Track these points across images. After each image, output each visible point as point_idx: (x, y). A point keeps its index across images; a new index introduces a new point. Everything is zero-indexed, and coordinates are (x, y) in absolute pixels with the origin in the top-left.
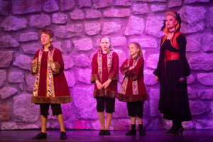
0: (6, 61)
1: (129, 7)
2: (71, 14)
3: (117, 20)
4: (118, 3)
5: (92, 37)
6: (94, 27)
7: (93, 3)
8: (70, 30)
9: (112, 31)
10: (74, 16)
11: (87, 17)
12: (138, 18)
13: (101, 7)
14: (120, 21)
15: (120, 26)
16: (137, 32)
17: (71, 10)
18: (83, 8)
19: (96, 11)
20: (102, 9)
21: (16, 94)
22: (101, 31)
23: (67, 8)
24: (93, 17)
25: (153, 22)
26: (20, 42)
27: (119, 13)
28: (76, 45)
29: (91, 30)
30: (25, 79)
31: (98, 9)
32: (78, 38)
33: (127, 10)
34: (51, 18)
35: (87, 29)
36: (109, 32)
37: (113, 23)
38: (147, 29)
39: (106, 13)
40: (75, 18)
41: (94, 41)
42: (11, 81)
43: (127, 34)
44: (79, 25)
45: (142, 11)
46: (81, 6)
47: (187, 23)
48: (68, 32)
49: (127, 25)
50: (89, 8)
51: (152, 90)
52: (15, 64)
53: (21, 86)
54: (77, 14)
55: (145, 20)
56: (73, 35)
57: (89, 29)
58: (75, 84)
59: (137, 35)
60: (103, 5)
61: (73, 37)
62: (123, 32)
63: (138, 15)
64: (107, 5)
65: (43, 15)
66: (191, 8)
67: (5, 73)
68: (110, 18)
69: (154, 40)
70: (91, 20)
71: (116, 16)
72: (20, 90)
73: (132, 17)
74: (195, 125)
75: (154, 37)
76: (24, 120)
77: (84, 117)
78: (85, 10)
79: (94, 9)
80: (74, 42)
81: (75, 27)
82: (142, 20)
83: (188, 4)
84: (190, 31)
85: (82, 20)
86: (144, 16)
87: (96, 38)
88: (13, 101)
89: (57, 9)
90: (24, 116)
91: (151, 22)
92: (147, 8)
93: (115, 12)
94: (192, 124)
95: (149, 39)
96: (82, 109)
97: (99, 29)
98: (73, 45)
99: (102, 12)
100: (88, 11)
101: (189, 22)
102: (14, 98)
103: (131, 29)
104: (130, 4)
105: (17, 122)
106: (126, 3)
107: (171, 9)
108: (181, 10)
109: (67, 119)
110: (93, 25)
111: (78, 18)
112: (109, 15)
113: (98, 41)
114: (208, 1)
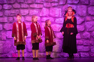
1: (42, 4)
2: (14, 5)
3: (36, 9)
4: (37, 2)
5: (24, 16)
6: (25, 12)
7: (25, 1)
8: (13, 12)
9: (34, 14)
10: (15, 6)
11: (22, 7)
13: (29, 3)
14: (38, 10)
15: (38, 12)
17: (14, 4)
18: (20, 3)
19: (26, 5)
20: (29, 4)
22: (28, 14)
23: (12, 2)
24: (25, 7)
27: (37, 6)
29: (24, 13)
31: (27, 4)
34: (3, 6)
35: (21, 12)
36: (32, 14)
37: (34, 10)
38: (50, 14)
39: (31, 6)
40: (15, 7)
41: (25, 18)
43: (41, 16)
44: (17, 10)
45: (48, 6)
46: (19, 2)
49: (41, 12)
50: (23, 3)
54: (17, 5)
55: (49, 10)
56: (14, 15)
57: (23, 12)
59: (46, 16)
60: (30, 2)
61: (14, 16)
62: (39, 15)
63: (46, 8)
64: (31, 2)
68: (33, 8)
69: (53, 18)
70: (24, 8)
71: (36, 7)
73: (44, 8)
78: (21, 4)
79: (25, 4)
80: (14, 18)
81: (15, 11)
82: (48, 10)
83: (69, 4)
85: (19, 8)
86: (49, 8)
87: (26, 16)
89: (6, 2)
91: (51, 11)
92: (50, 5)
93: (36, 6)
95: (51, 18)
97: (28, 13)
98: (14, 19)
99: (29, 5)
100: (22, 4)
103: (43, 13)
104: (43, 3)
106: (40, 2)
107: (60, 5)
108: (65, 6)
109: (8, 53)
110: (24, 11)
111: (17, 7)
112: (33, 7)
113: (27, 18)
114: (77, 3)
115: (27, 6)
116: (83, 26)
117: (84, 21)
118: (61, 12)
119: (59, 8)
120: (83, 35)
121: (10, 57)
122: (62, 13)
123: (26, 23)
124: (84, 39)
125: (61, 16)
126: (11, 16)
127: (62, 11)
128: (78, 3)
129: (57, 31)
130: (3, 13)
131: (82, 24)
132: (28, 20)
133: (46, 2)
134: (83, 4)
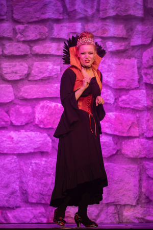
3: (54, 58)
5: (14, 82)
6: (17, 68)
7: (16, 34)
9: (46, 74)
11: (6, 52)
13: (29, 39)
19: (20, 45)
20: (31, 43)
22: (28, 75)
24: (16, 53)
25: (109, 66)
29: (13, 72)
31: (24, 42)
35: (5, 71)
36: (41, 76)
37: (48, 63)
39: (37, 49)
41: (17, 89)
50: (10, 39)
57: (9, 70)
60: (32, 36)
64: (38, 37)
68: (45, 56)
69: (110, 92)
70: (13, 57)
71: (53, 52)
75: (111, 88)
78: (4, 42)
79: (18, 41)
87: (20, 85)
91: (106, 67)
93: (52, 48)
97: (26, 72)
99: (31, 47)
100: (8, 44)
106: (68, 35)
107: (134, 47)
108: (149, 50)
110: (15, 66)
113: (22, 90)
115: (23, 49)
118: (136, 70)
119: (130, 57)
122: (139, 73)
123: (21, 105)
125: (136, 84)
127: (139, 68)
129: (125, 135)
132: (26, 95)
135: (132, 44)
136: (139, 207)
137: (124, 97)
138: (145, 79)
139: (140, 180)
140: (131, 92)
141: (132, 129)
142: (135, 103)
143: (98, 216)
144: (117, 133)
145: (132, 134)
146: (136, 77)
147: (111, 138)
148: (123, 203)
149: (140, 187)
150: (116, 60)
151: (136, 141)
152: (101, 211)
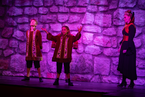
0: (9, 34)
1: (86, 7)
3: (77, 14)
4: (79, 4)
6: (64, 17)
7: (64, 3)
8: (49, 18)
9: (75, 21)
11: (60, 11)
12: (90, 14)
13: (69, 6)
14: (80, 15)
15: (79, 18)
16: (89, 22)
18: (58, 6)
19: (65, 8)
21: (13, 54)
22: (68, 20)
23: (49, 5)
24: (63, 11)
26: (18, 23)
28: (52, 27)
30: (18, 46)
31: (67, 7)
32: (54, 23)
33: (84, 8)
34: (38, 10)
35: (59, 18)
36: (73, 21)
37: (75, 16)
38: (95, 21)
39: (72, 10)
40: (52, 11)
42: (10, 46)
43: (83, 23)
44: (54, 15)
45: (94, 10)
46: (57, 4)
47: (119, 19)
48: (48, 19)
49: (83, 18)
50: (62, 6)
51: (96, 58)
52: (13, 36)
53: (16, 49)
54: (54, 9)
55: (95, 16)
56: (50, 21)
57: (61, 18)
58: (49, 51)
59: (89, 24)
62: (81, 22)
63: (91, 12)
65: (33, 8)
66: (122, 10)
67: (7, 41)
69: (99, 28)
70: (62, 13)
71: (77, 12)
72: (15, 52)
73: (87, 13)
74: (119, 81)
75: (100, 26)
76: (16, 70)
77: (53, 71)
80: (51, 25)
81: (52, 16)
82: (93, 16)
83: (120, 8)
84: (120, 24)
86: (94, 13)
88: (10, 58)
89: (42, 5)
90: (16, 68)
91: (98, 17)
92: (96, 9)
93: (77, 10)
94: (117, 81)
95: (97, 27)
96: (52, 66)
98: (50, 27)
99: (70, 9)
100: (61, 8)
101: (120, 18)
102: (12, 56)
103: (86, 20)
104: (87, 5)
105: (11, 72)
106: (84, 4)
107: (111, 10)
109: (43, 71)
111: (54, 11)
112: (74, 11)
114: (133, 7)
115: (67, 10)
116: (140, 40)
117: (141, 33)
119: (109, 14)
120: (139, 53)
121: (45, 77)
124: (140, 58)
125: (110, 25)
126: (47, 23)
127: (112, 19)
128: (135, 6)
129: (105, 46)
130: (39, 19)
131: (138, 37)
133: (92, 5)
134: (142, 9)
135: (110, 8)
136: (109, 76)
137: (105, 30)
138: (114, 23)
139: (110, 65)
140: (108, 29)
141: (108, 44)
142: (110, 33)
143: (91, 79)
144: (101, 45)
145: (108, 46)
146: (111, 22)
147: (99, 47)
148: (103, 74)
149: (110, 68)
150: (103, 15)
151: (109, 49)
152: (93, 77)
